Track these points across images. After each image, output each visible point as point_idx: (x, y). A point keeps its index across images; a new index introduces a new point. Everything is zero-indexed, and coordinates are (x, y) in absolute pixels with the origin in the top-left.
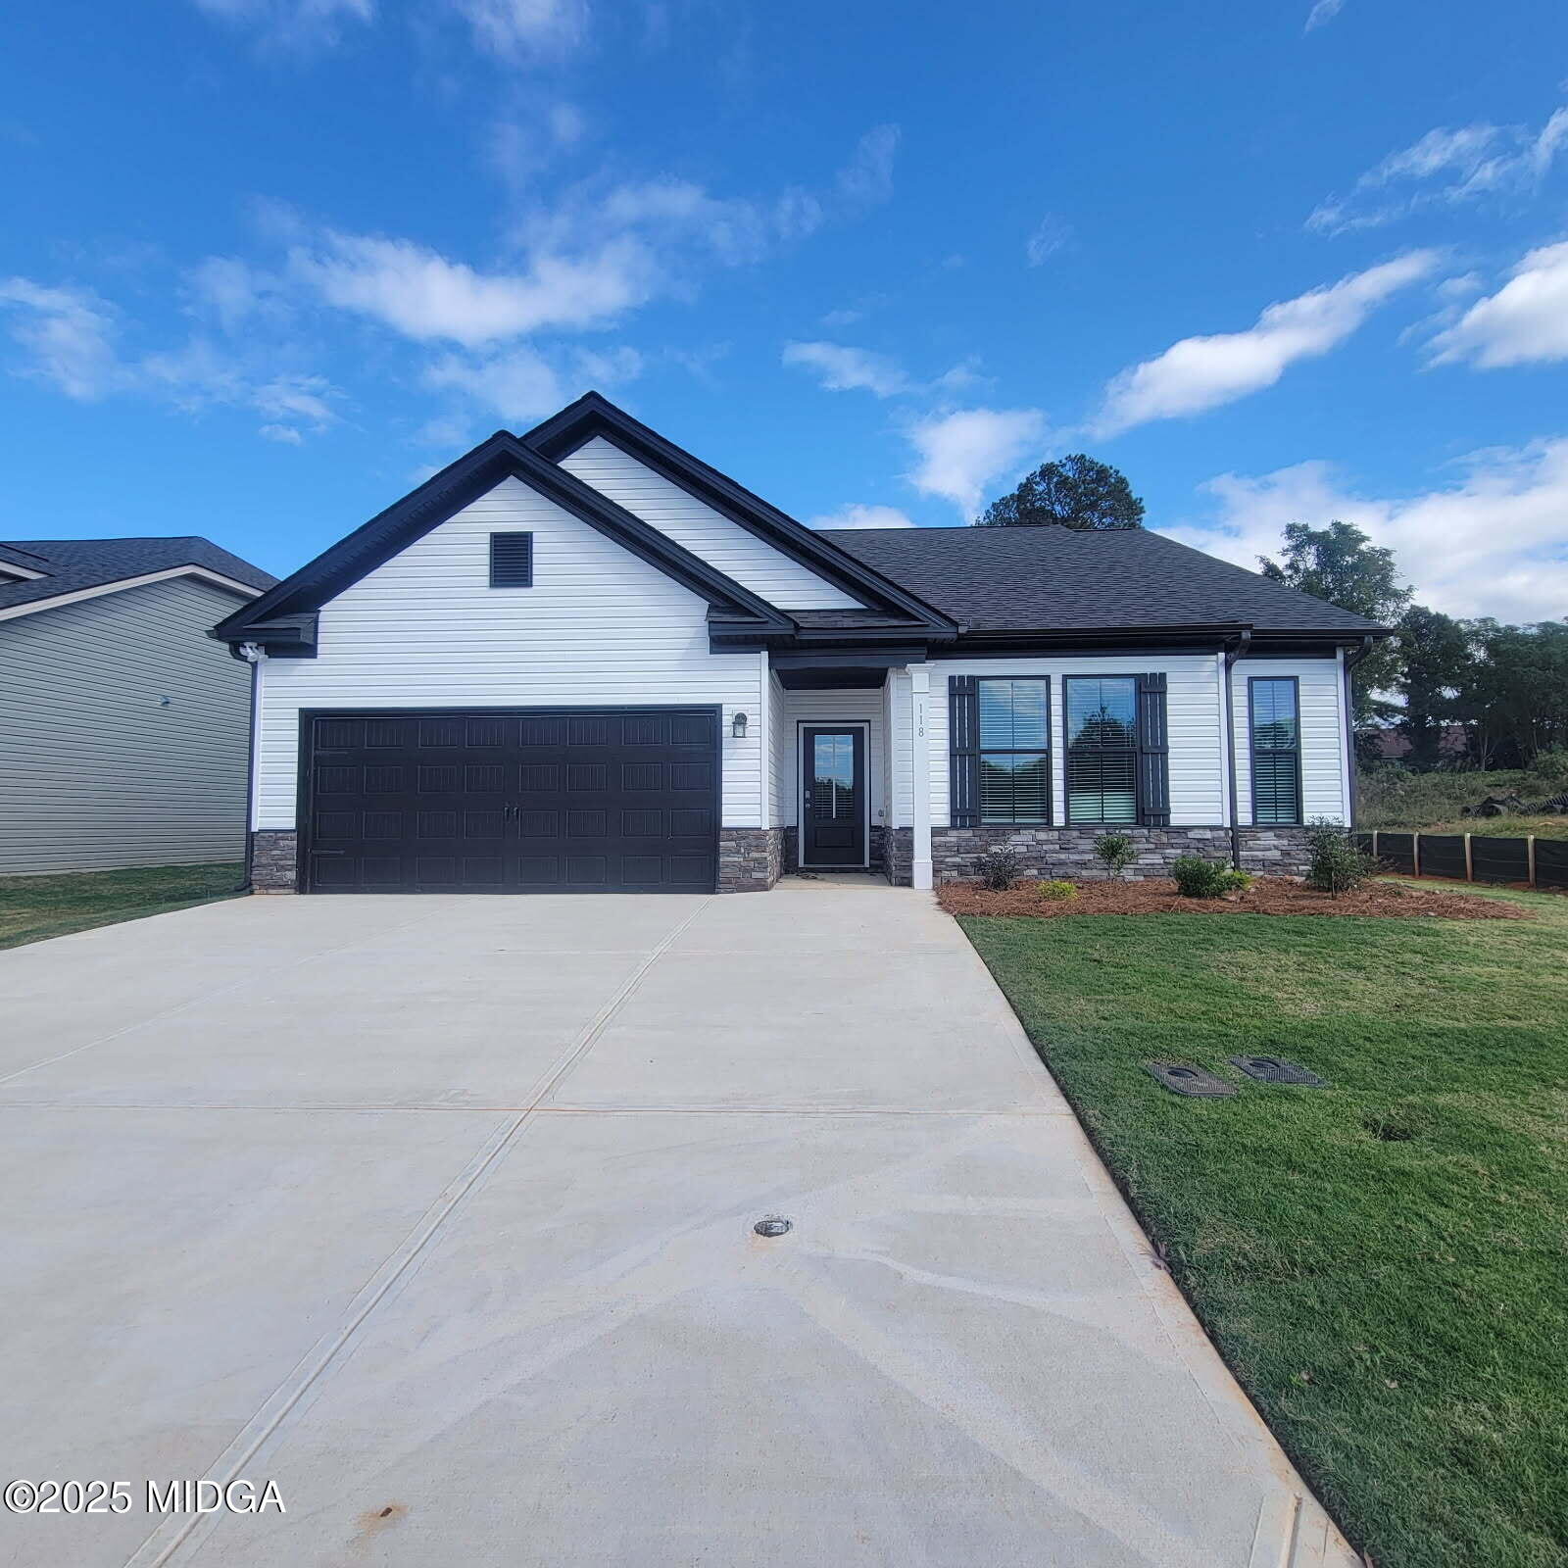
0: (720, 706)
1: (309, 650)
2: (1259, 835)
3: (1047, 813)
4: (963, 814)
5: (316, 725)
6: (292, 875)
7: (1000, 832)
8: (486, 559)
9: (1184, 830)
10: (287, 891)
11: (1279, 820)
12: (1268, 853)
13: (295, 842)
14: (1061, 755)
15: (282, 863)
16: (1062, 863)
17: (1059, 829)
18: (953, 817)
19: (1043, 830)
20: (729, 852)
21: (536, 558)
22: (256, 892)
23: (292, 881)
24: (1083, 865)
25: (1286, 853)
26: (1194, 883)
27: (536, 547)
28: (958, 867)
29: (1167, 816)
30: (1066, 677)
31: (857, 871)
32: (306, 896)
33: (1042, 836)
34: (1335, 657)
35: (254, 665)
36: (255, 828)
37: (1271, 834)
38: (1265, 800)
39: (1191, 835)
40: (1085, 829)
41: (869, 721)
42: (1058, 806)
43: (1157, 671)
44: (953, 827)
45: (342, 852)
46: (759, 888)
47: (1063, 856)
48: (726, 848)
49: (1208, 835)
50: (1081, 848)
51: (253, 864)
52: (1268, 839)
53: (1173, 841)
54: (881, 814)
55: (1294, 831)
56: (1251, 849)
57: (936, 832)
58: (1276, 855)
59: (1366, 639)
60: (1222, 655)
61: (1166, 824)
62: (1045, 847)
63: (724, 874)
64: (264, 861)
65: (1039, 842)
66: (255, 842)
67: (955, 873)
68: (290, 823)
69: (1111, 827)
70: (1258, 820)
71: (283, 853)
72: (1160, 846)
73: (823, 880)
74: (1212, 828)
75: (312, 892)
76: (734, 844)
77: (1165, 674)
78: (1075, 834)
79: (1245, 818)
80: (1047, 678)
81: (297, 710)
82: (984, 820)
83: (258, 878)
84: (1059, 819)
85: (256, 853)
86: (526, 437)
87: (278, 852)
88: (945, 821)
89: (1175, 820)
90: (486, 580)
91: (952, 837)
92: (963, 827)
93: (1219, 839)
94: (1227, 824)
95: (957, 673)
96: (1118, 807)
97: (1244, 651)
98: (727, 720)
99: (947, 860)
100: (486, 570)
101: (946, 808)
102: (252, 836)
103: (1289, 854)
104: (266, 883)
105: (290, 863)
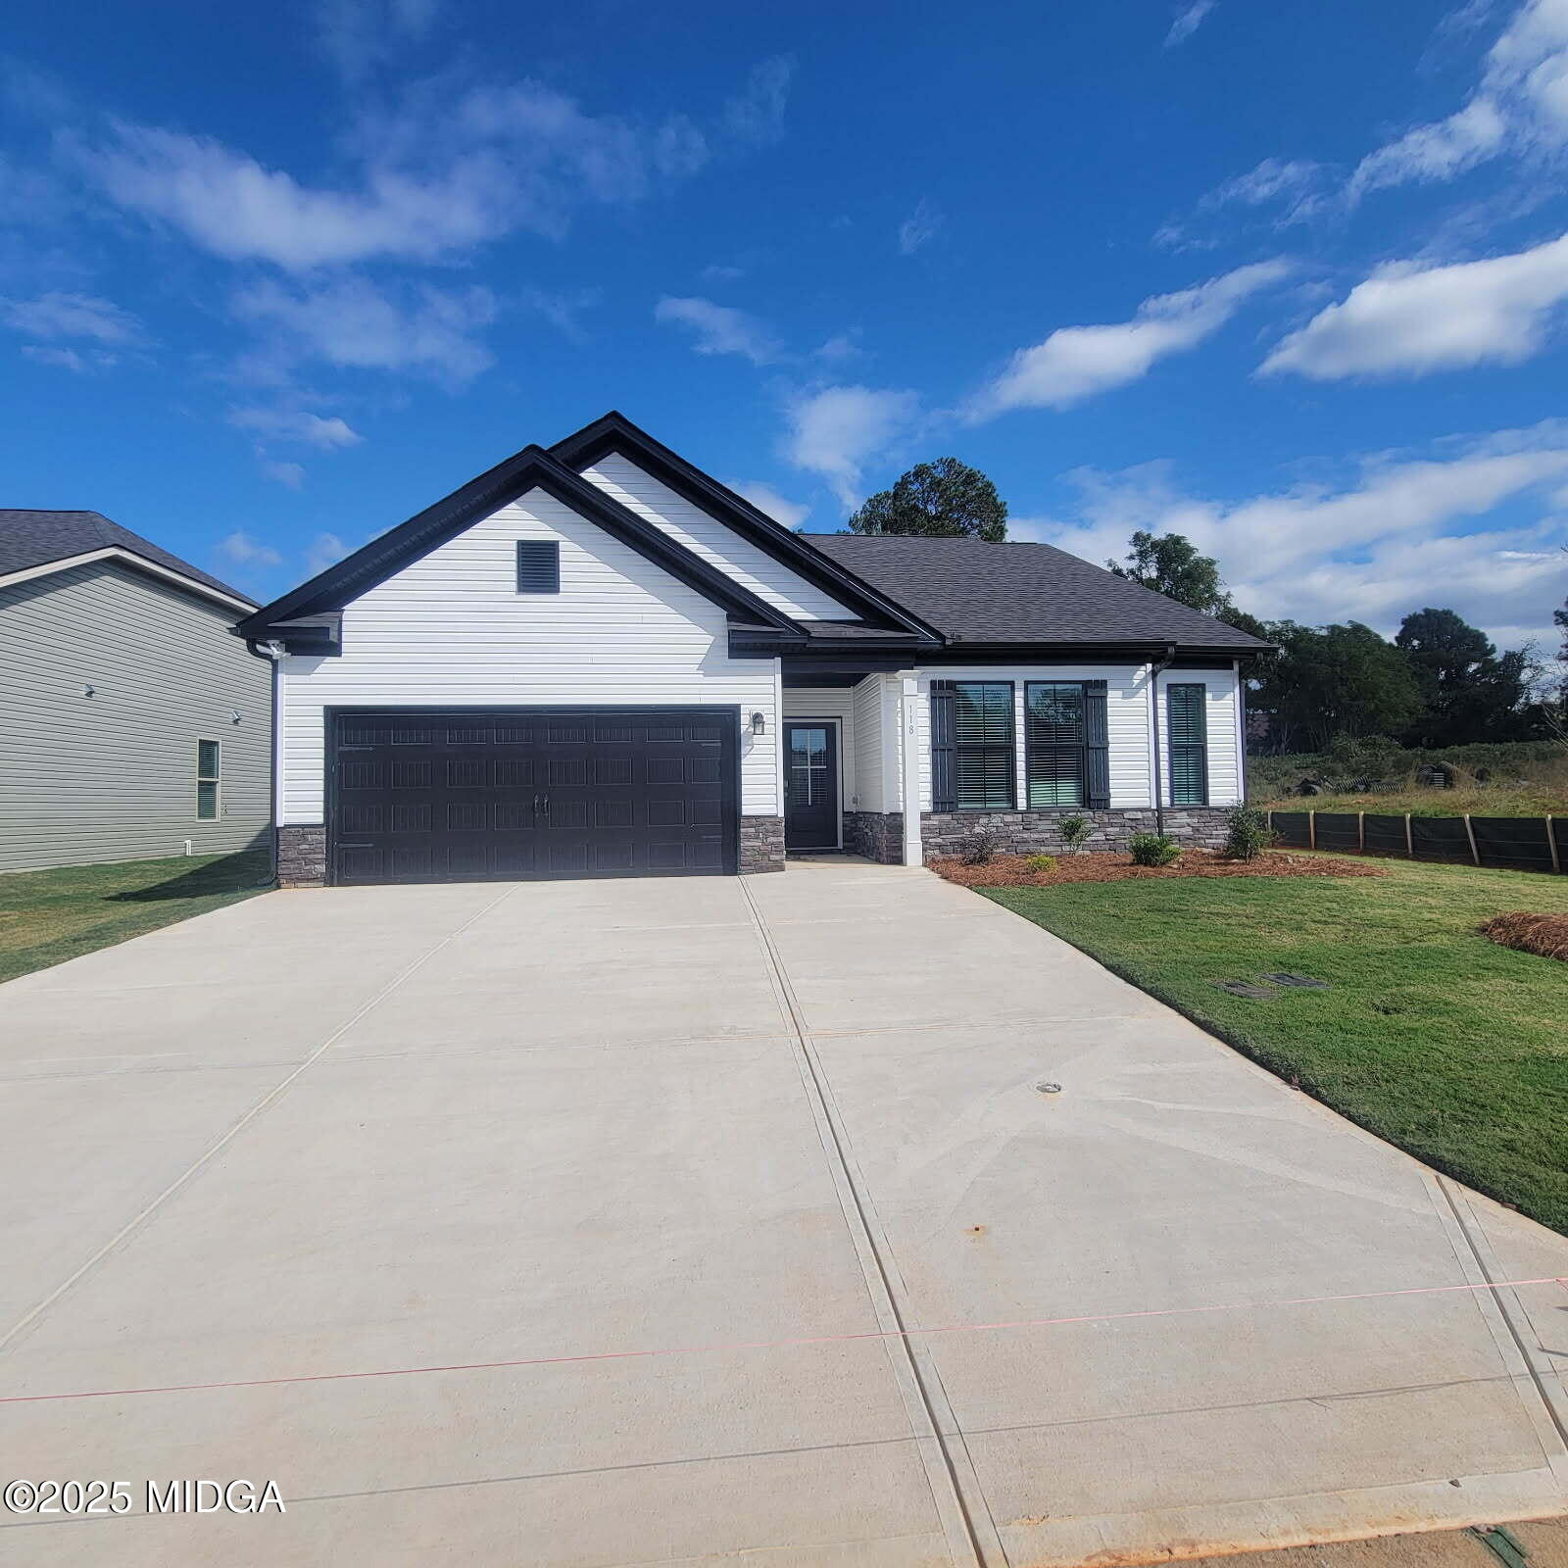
0: (738, 707)
1: (333, 649)
2: (1176, 815)
3: (1012, 798)
4: (943, 802)
5: (343, 723)
6: (322, 868)
7: (973, 817)
8: (514, 565)
9: (1121, 811)
10: (316, 884)
11: (1191, 802)
12: (1183, 830)
13: (324, 837)
14: (1023, 750)
15: (310, 856)
16: (1026, 842)
17: (1021, 813)
18: (935, 803)
19: (1008, 814)
20: (749, 837)
21: (562, 566)
22: (283, 886)
23: (322, 874)
24: (1041, 842)
25: (1196, 830)
26: (1146, 855)
27: (562, 556)
28: (939, 846)
29: (1107, 801)
30: (1027, 683)
31: (831, 852)
32: (335, 889)
33: (1008, 818)
34: (1232, 669)
35: (275, 663)
36: (280, 823)
37: (1185, 813)
38: (1180, 786)
39: (1126, 815)
40: (1043, 813)
41: (841, 717)
42: (1021, 793)
43: (1100, 678)
44: (935, 812)
45: (371, 845)
46: (775, 869)
47: (1025, 836)
48: (746, 834)
49: (1139, 815)
50: (1040, 828)
51: (279, 859)
52: (1183, 818)
53: (1112, 821)
54: (855, 801)
55: (1202, 812)
56: (1170, 827)
57: (924, 816)
58: (1188, 831)
59: (1258, 655)
60: (1149, 666)
61: (1107, 807)
62: (1011, 828)
63: (745, 857)
64: (292, 854)
65: (1007, 824)
66: (281, 838)
67: (937, 852)
68: (318, 818)
69: (1064, 811)
70: (1176, 803)
71: (312, 847)
72: (1102, 825)
73: (813, 861)
74: (1141, 810)
75: (340, 884)
76: (753, 830)
77: (1106, 681)
78: (1036, 816)
79: (1166, 801)
80: (1012, 683)
81: (322, 708)
82: (960, 806)
83: (285, 872)
84: (1022, 804)
85: (281, 848)
86: (552, 449)
87: (307, 847)
88: (928, 808)
89: (1115, 802)
90: (514, 586)
91: (935, 820)
92: (943, 812)
93: (1148, 819)
94: (1154, 807)
95: (938, 678)
96: (1067, 793)
97: (1169, 663)
98: (745, 720)
99: (930, 840)
100: (514, 576)
101: (929, 796)
102: (277, 831)
103: (1198, 830)
104: (294, 876)
105: (320, 856)
